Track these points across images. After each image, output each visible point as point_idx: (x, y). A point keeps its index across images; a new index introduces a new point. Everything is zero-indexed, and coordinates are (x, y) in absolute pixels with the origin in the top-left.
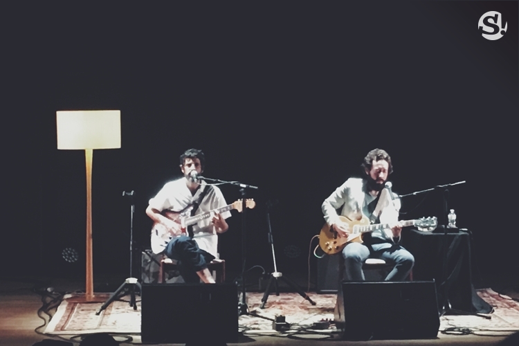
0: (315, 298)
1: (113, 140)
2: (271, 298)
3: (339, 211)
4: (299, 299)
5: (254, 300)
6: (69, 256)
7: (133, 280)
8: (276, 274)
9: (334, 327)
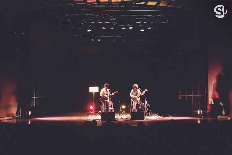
9: (129, 119)
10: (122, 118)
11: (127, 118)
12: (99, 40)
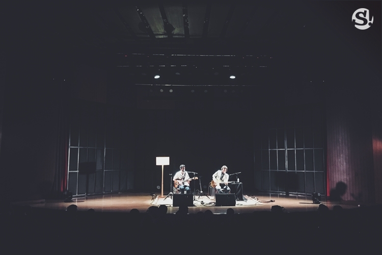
0: (209, 197)
1: (168, 163)
2: (200, 197)
3: (216, 177)
4: (206, 197)
5: (197, 197)
6: (158, 187)
7: (171, 193)
8: (202, 192)
9: (213, 204)
10: (202, 203)
11: (210, 203)
12: (171, 91)
